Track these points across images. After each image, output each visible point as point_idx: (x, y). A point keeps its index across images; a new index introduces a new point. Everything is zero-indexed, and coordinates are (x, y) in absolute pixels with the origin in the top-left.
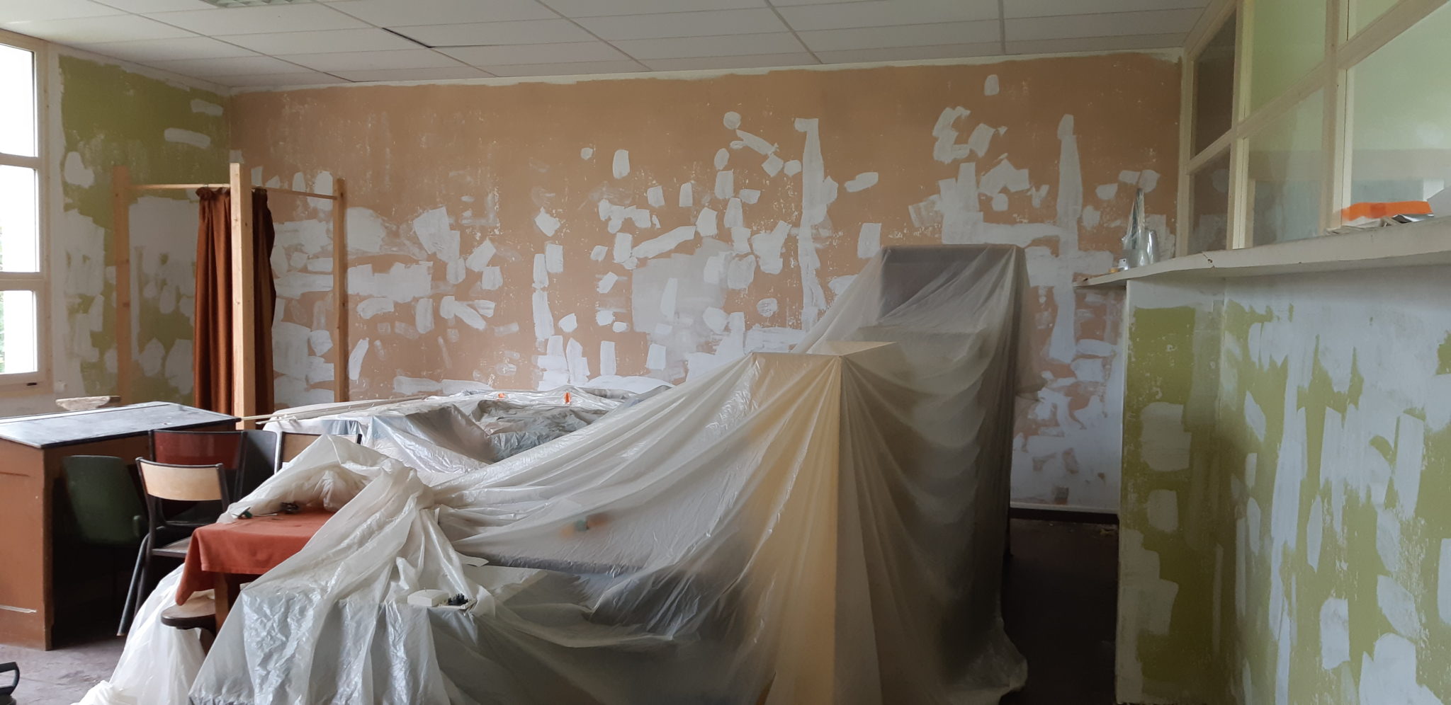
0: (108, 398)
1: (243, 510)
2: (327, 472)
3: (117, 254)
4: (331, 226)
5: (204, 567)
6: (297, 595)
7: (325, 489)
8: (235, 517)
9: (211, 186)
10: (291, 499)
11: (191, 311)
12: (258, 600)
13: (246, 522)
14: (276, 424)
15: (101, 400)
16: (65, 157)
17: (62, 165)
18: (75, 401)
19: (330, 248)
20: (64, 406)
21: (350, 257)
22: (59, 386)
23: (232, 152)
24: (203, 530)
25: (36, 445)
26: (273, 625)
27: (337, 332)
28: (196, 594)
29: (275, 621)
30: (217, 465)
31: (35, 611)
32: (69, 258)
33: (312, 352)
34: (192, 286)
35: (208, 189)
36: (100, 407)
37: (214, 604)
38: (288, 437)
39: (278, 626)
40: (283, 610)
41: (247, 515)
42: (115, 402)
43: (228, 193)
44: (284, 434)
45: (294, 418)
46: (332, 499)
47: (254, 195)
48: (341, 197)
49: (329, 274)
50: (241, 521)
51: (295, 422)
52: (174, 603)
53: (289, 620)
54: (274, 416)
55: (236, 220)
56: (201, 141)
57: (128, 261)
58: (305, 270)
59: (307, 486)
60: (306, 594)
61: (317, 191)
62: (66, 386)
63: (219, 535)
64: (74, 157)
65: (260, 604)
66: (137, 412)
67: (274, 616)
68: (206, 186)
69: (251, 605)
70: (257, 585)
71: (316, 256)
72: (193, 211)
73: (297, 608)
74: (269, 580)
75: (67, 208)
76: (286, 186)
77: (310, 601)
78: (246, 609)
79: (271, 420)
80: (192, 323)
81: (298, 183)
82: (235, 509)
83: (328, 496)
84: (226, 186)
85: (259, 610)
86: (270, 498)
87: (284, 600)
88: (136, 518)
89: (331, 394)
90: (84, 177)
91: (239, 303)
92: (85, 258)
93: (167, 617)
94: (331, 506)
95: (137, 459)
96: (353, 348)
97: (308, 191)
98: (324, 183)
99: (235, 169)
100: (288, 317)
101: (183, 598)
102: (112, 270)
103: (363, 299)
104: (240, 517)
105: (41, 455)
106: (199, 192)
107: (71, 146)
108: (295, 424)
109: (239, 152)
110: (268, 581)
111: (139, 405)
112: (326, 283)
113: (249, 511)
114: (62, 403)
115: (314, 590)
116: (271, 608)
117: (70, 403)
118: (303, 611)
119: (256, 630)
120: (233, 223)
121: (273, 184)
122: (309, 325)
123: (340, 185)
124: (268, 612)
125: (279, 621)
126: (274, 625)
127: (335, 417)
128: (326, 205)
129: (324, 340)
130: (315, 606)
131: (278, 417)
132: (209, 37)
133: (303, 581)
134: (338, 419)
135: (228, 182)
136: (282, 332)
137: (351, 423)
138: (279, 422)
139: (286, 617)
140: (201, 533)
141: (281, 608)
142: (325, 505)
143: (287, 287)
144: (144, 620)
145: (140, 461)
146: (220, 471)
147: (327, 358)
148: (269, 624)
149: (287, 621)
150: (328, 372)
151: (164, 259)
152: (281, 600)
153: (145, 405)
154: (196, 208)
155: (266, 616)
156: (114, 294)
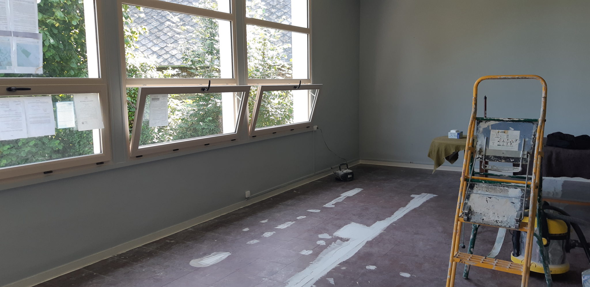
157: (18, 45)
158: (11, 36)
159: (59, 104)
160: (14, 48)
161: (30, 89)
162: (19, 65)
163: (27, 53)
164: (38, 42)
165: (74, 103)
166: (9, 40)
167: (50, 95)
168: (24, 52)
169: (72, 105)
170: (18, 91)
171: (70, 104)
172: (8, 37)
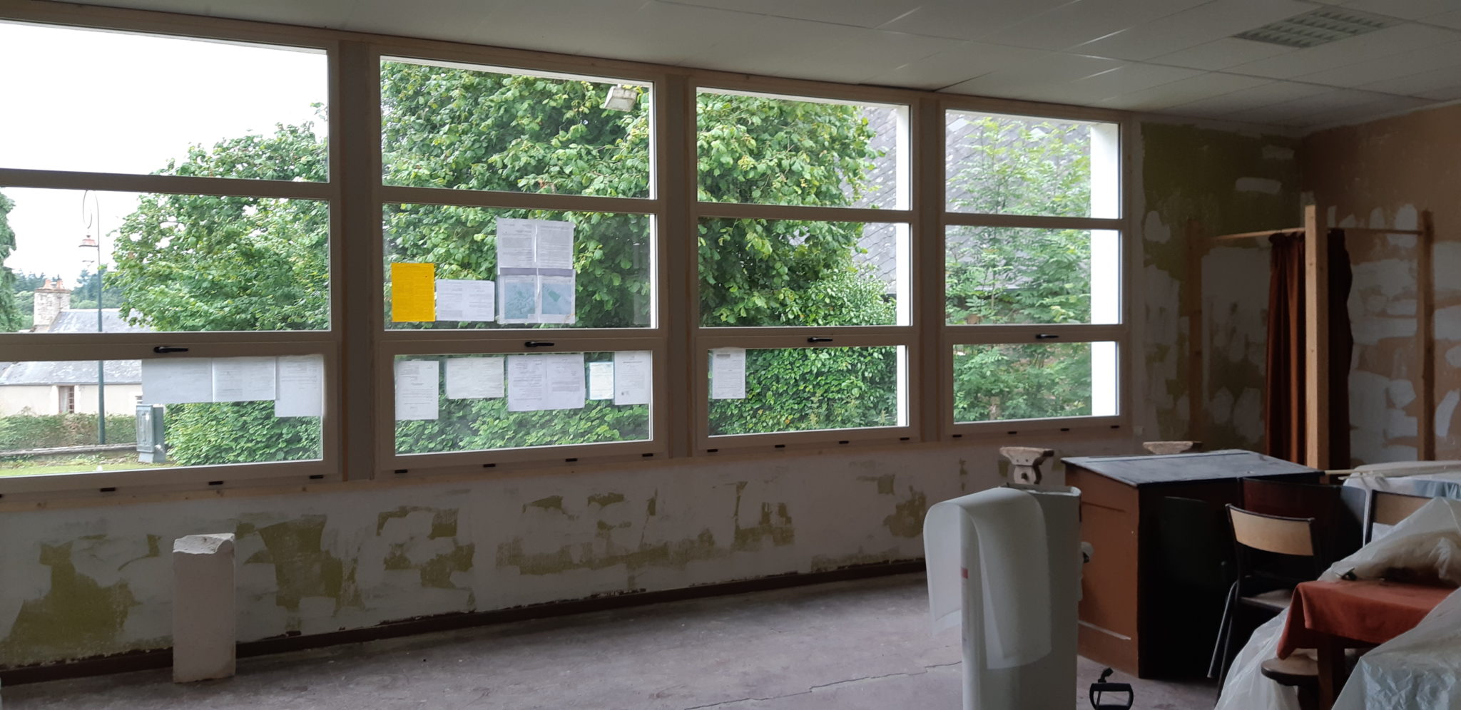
0: (1190, 443)
1: (1347, 570)
2: (1443, 540)
3: (1191, 307)
4: (1415, 265)
5: (1307, 624)
6: (1427, 673)
7: (1442, 558)
8: (1338, 576)
9: (1284, 231)
10: (1399, 565)
11: (1261, 363)
12: (1381, 670)
13: (1351, 584)
14: (1360, 480)
15: (1185, 445)
16: (1145, 217)
17: (1143, 223)
18: (1161, 445)
19: (1414, 288)
20: (1150, 448)
21: (1437, 298)
22: (1138, 430)
23: (1303, 195)
24: (1303, 586)
25: (1132, 483)
26: (1399, 701)
27: (1421, 382)
28: (1299, 651)
29: (1401, 696)
30: (1309, 519)
31: (1129, 639)
32: (1148, 310)
33: (1390, 404)
34: (1260, 334)
35: (1282, 235)
36: (1183, 452)
37: (1316, 665)
38: (1379, 496)
39: (1405, 703)
40: (1410, 686)
41: (1350, 576)
42: (1196, 448)
43: (1303, 235)
44: (1375, 494)
45: (1381, 475)
46: (1449, 571)
47: (1329, 237)
48: (1427, 233)
49: (1411, 317)
50: (1345, 582)
51: (1381, 480)
52: (1275, 654)
53: (1418, 699)
54: (1356, 472)
55: (1311, 264)
56: (1272, 187)
57: (1200, 312)
58: (1383, 314)
59: (1418, 553)
60: (1438, 674)
61: (1398, 227)
62: (1144, 429)
63: (1324, 593)
64: (1154, 215)
65: (1383, 675)
66: (1220, 458)
67: (1400, 691)
68: (1279, 231)
69: (1373, 675)
70: (1377, 654)
71: (1397, 298)
72: (1265, 260)
73: (1427, 688)
74: (1391, 650)
75: (1146, 264)
76: (1362, 225)
77: (1443, 682)
78: (1367, 678)
79: (1351, 476)
80: (1263, 373)
81: (1377, 220)
82: (1339, 568)
83: (1445, 567)
84: (1300, 230)
85: (1382, 681)
86: (1376, 560)
87: (1410, 676)
88: (1223, 563)
89: (1414, 451)
90: (1161, 233)
91: (1313, 351)
92: (1162, 310)
93: (1267, 669)
94: (1448, 577)
95: (1227, 505)
96: (1441, 399)
97: (1388, 227)
98: (1408, 217)
99: (1310, 212)
100: (1363, 366)
101: (1285, 652)
102: (1186, 319)
103: (1452, 344)
104: (1343, 578)
105: (1136, 493)
106: (1272, 238)
107: (1150, 207)
108: (1382, 483)
109: (1311, 194)
110: (1388, 652)
111: (1220, 452)
112: (1408, 328)
113: (1354, 572)
114: (1149, 445)
115: (1445, 671)
116: (1397, 680)
117: (1155, 446)
118: (1434, 693)
119: (1380, 703)
120: (1308, 267)
121: (1348, 223)
122: (1388, 374)
123: (1426, 218)
124: (1393, 685)
125: (1407, 697)
126: (1401, 701)
127: (1429, 478)
128: (1410, 242)
129: (1406, 391)
130: (1449, 689)
131: (1361, 474)
132: (1287, 80)
133: (1430, 659)
134: (1434, 480)
135: (1304, 226)
136: (1357, 381)
137: (1450, 486)
138: (1362, 479)
139: (1415, 695)
140: (1303, 588)
141: (1407, 683)
142: (1441, 576)
143: (1364, 334)
144: (1240, 669)
145: (1229, 508)
146: (1312, 526)
147: (1408, 410)
148: (1394, 700)
149: (1416, 701)
150: (1411, 426)
151: (1234, 308)
152: (1407, 676)
153: (1226, 452)
154: (1267, 257)
155: (1390, 690)
156: (1187, 344)
157: (544, 286)
158: (535, 274)
159: (593, 366)
160: (538, 290)
161: (552, 344)
162: (543, 313)
163: (555, 296)
164: (570, 281)
165: (614, 365)
166: (533, 280)
167: (582, 353)
168: (551, 295)
169: (612, 366)
170: (539, 347)
171: (608, 365)
172: (532, 276)
